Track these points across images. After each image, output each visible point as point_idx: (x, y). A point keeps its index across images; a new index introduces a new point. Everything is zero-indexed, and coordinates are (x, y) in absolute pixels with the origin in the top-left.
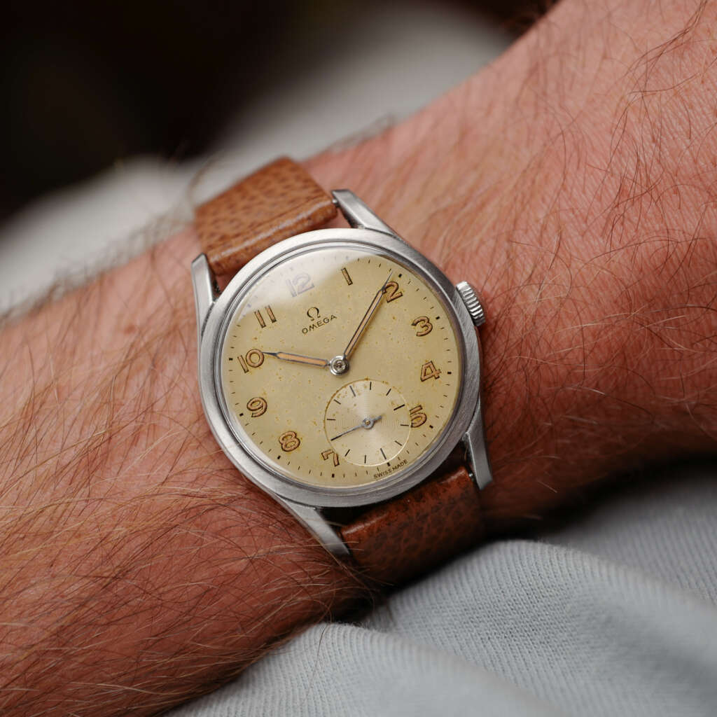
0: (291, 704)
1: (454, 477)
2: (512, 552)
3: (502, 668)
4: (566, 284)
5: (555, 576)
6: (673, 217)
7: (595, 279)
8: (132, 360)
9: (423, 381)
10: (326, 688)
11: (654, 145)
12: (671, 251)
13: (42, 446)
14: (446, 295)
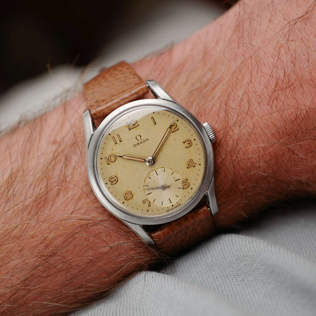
0: (128, 306)
1: (202, 210)
2: (229, 240)
3: (222, 290)
4: (252, 126)
5: (248, 252)
6: (300, 98)
7: (264, 124)
8: (56, 157)
9: (188, 168)
10: (145, 300)
11: (292, 65)
12: (299, 113)
13: (16, 197)
14: (198, 129)
